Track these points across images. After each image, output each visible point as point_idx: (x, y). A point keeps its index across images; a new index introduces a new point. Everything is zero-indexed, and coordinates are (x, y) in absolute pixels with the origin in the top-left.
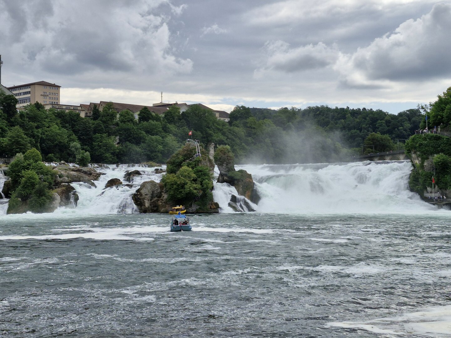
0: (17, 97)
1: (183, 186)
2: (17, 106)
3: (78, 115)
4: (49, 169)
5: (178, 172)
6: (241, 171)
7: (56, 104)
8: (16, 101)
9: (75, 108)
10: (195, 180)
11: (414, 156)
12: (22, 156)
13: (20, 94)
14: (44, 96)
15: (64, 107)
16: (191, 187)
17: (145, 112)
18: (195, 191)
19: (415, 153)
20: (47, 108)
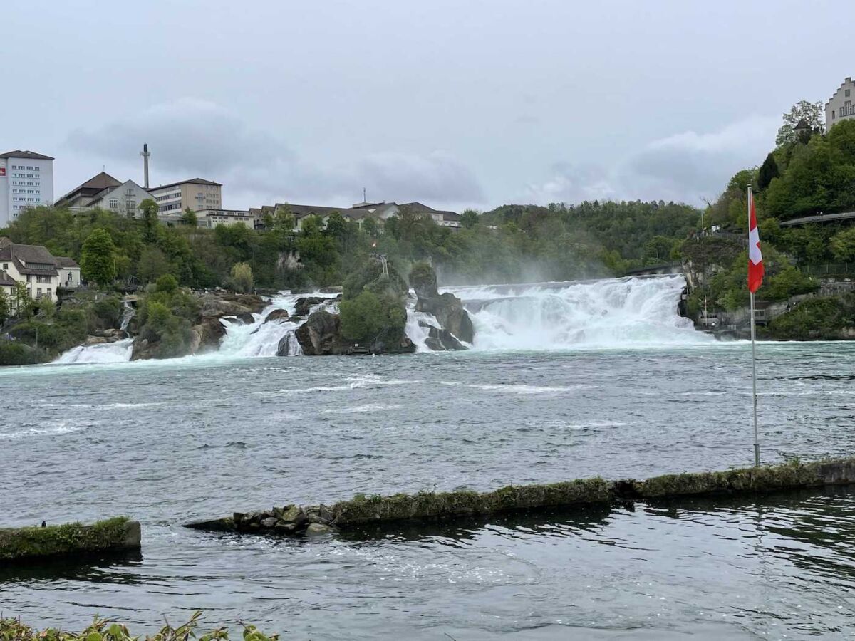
0: (159, 203)
2: (159, 214)
14: (200, 198)
15: (226, 213)
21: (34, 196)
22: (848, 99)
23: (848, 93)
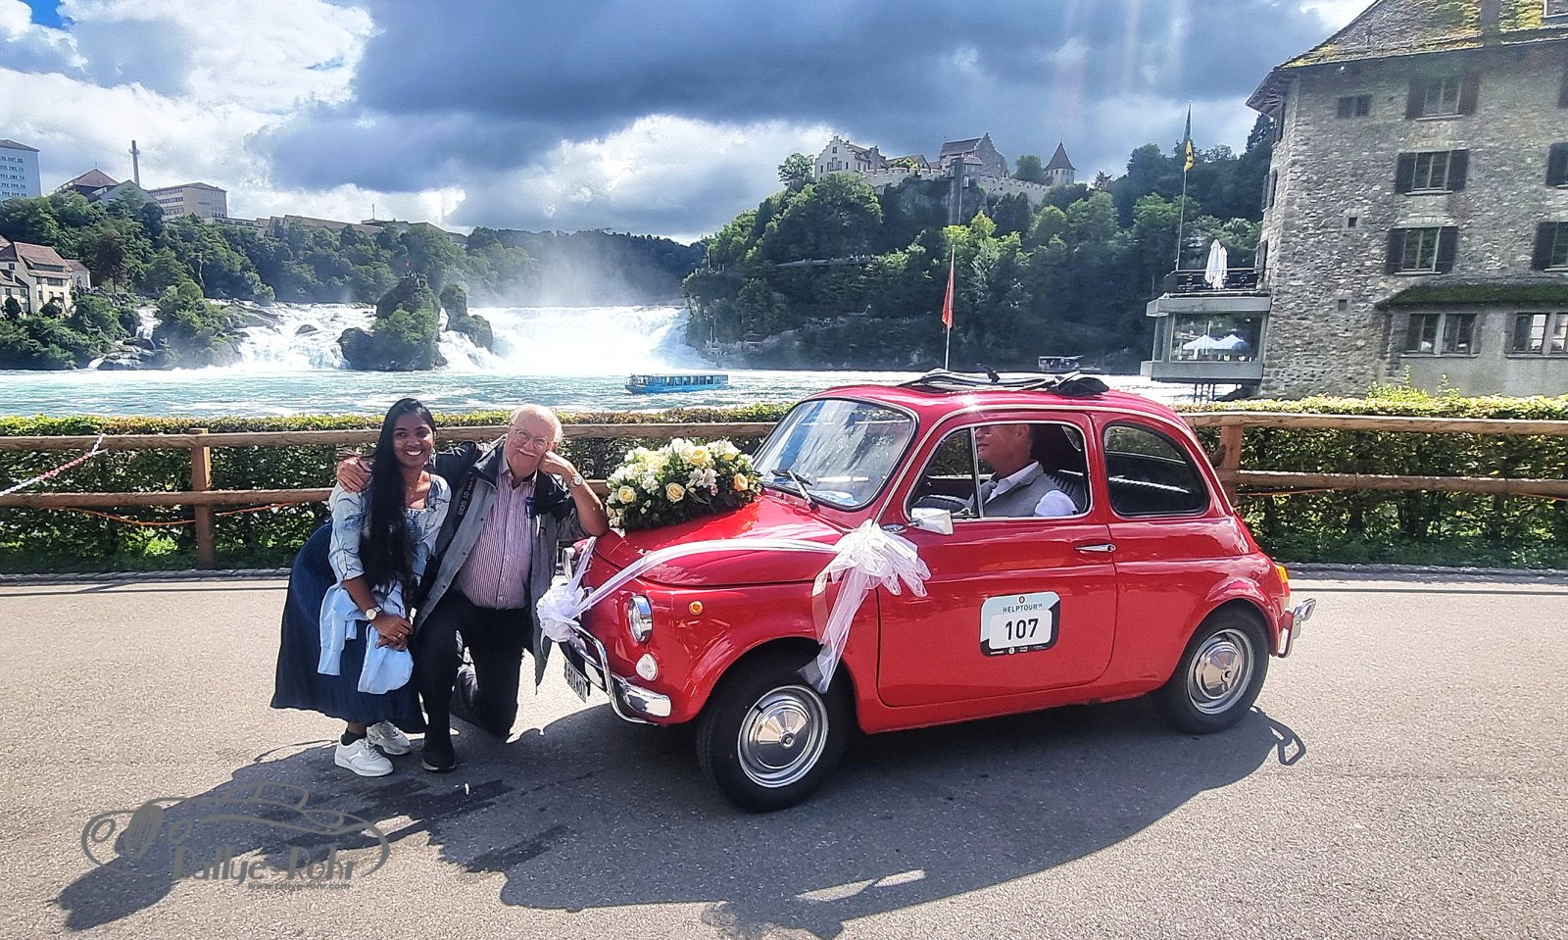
0: (162, 206)
1: (398, 334)
2: (164, 218)
3: (254, 234)
4: (215, 310)
5: (391, 318)
6: (475, 317)
7: (221, 217)
8: (162, 212)
9: (250, 223)
10: (414, 328)
11: (692, 301)
12: (176, 289)
13: (167, 201)
14: (204, 204)
15: (234, 222)
16: (411, 336)
17: (348, 233)
18: (415, 343)
19: (694, 297)
20: (210, 221)
21: (20, 191)
22: (835, 155)
23: (835, 151)
